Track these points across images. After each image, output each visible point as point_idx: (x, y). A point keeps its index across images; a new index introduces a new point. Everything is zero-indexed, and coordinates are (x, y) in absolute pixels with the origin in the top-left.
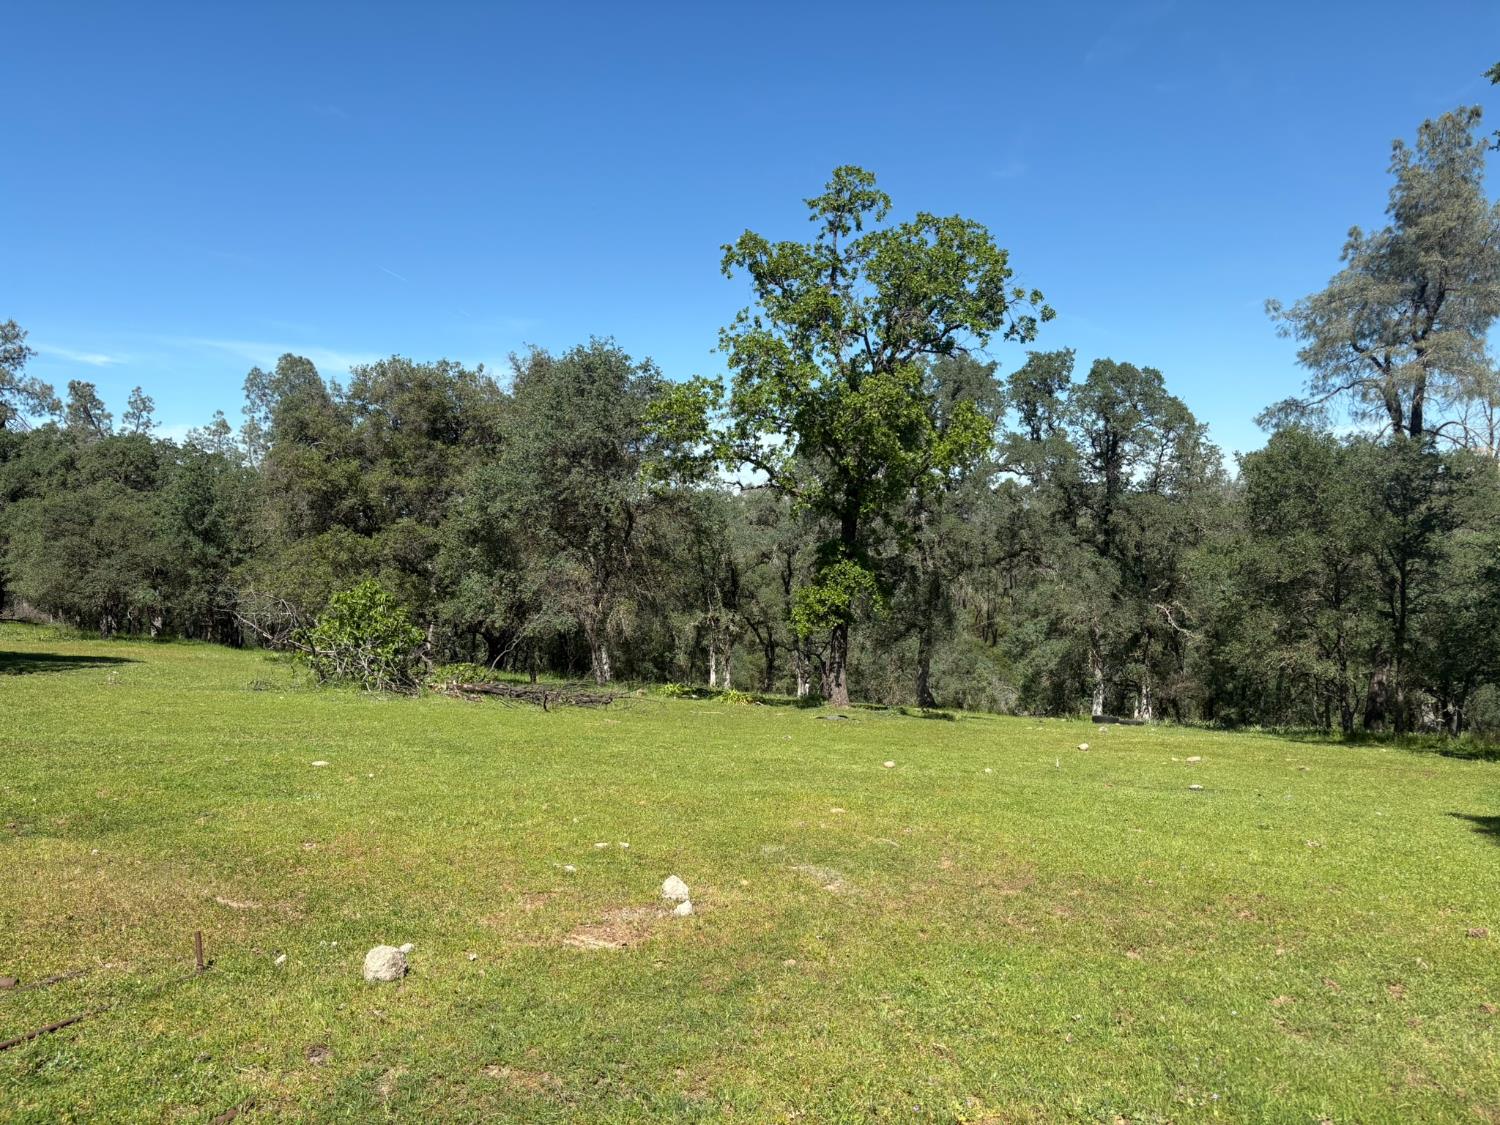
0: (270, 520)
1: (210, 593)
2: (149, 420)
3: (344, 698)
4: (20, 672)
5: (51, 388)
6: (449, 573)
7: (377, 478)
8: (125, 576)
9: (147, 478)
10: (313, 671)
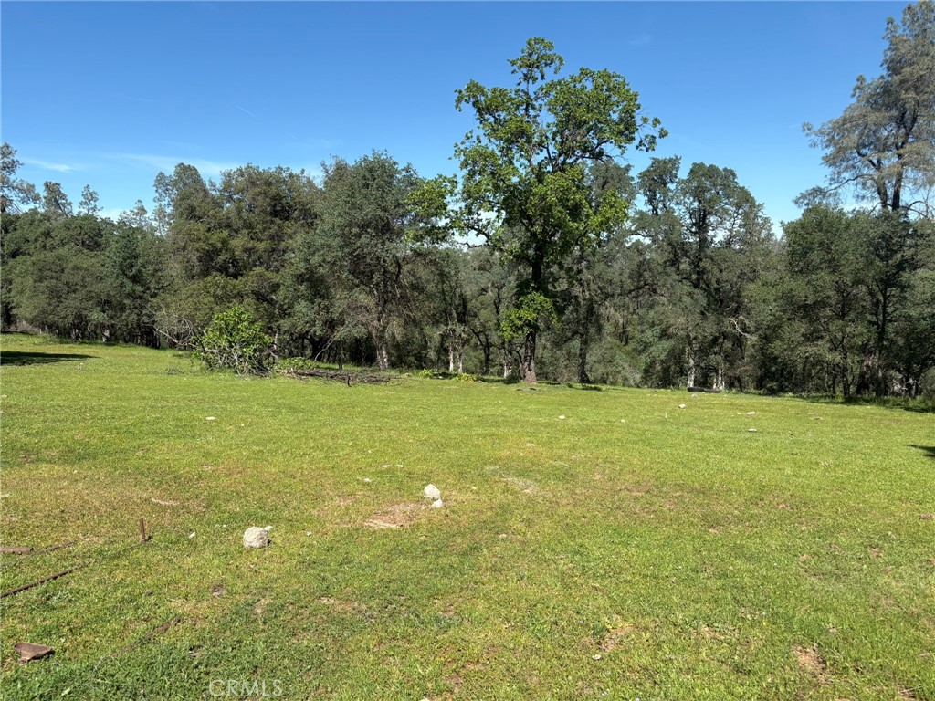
0: (174, 268)
1: (138, 315)
2: (95, 206)
3: (224, 378)
4: (23, 364)
5: (33, 186)
6: (286, 301)
7: (239, 243)
8: (85, 304)
9: (96, 243)
10: (204, 363)
